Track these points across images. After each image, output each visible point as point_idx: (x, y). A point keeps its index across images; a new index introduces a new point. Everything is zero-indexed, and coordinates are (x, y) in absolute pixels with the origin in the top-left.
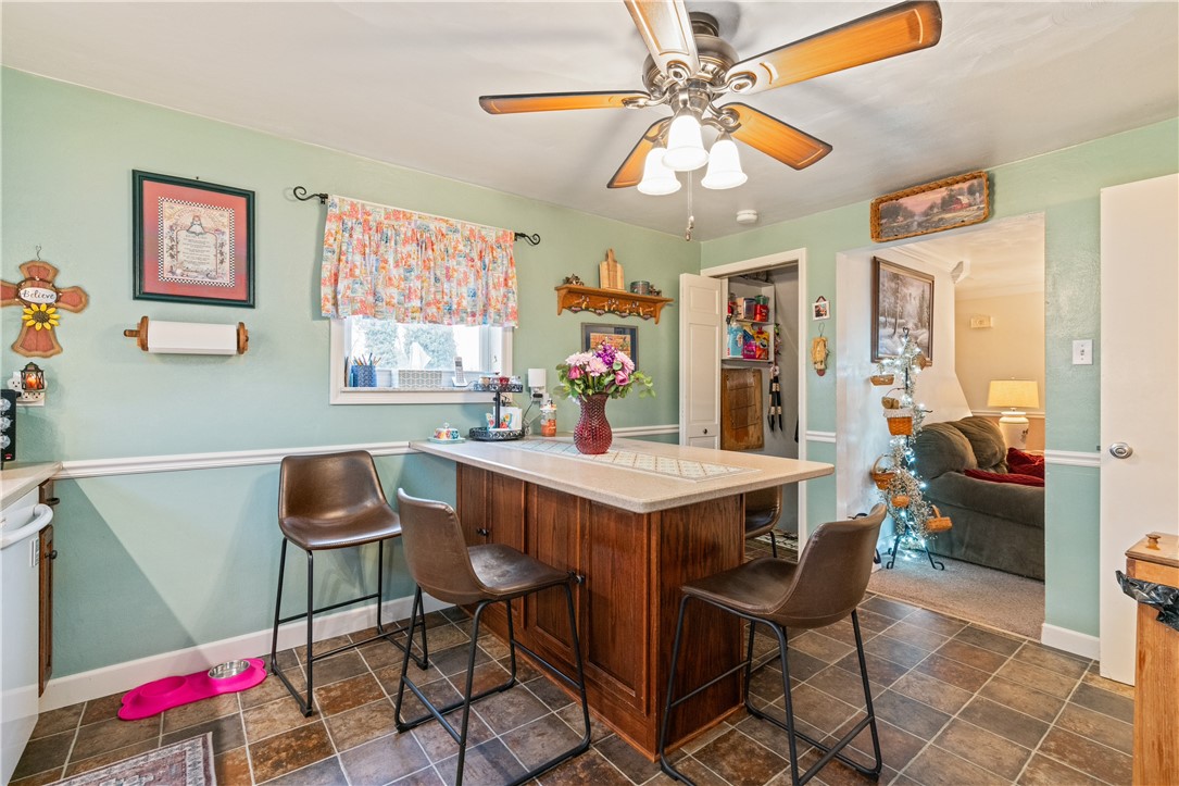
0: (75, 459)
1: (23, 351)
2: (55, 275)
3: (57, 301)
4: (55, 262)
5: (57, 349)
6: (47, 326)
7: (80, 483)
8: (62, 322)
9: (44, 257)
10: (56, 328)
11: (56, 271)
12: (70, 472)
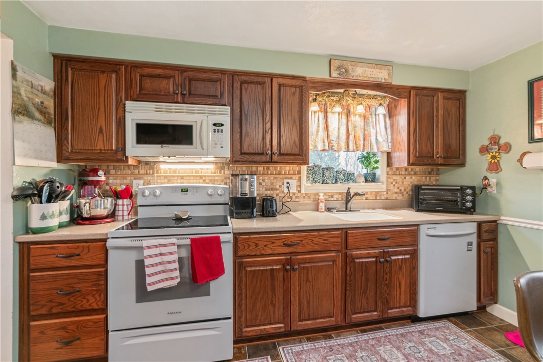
0: (507, 216)
1: (489, 171)
2: (499, 140)
3: (499, 150)
4: (500, 134)
5: (500, 169)
6: (496, 161)
7: (508, 227)
8: (502, 158)
9: (496, 133)
10: (500, 161)
11: (500, 138)
12: (504, 221)
